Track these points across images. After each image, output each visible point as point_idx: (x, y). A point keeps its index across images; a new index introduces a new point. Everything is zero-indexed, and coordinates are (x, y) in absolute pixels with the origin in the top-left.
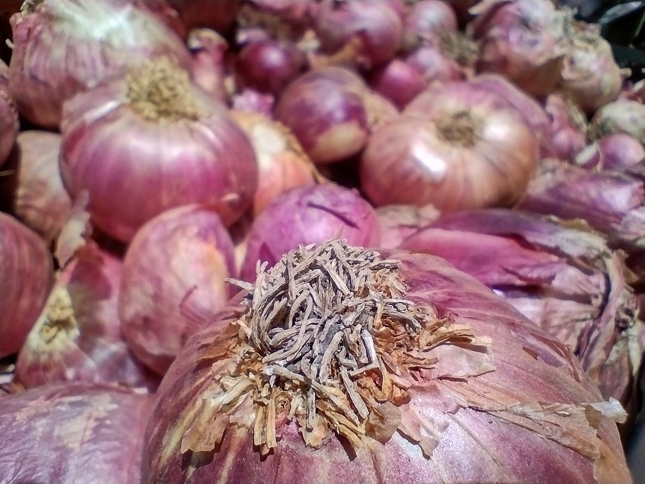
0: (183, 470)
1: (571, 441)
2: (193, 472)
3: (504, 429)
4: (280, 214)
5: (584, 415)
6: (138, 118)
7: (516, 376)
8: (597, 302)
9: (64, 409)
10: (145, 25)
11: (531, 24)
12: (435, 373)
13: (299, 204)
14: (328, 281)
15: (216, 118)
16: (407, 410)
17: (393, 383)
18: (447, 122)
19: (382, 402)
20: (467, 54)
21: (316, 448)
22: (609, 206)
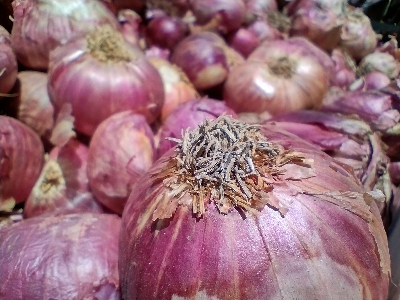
0: (151, 233)
1: (357, 211)
2: (158, 233)
3: (322, 204)
4: (181, 116)
5: (363, 198)
6: (95, 60)
7: (326, 179)
8: (366, 159)
9: (67, 220)
10: (94, 6)
11: (322, 6)
12: (285, 177)
13: (192, 109)
14: (224, 135)
15: (140, 60)
16: (272, 194)
17: (264, 182)
18: (275, 63)
19: (259, 190)
20: (284, 25)
21: (225, 214)
22: (370, 110)
